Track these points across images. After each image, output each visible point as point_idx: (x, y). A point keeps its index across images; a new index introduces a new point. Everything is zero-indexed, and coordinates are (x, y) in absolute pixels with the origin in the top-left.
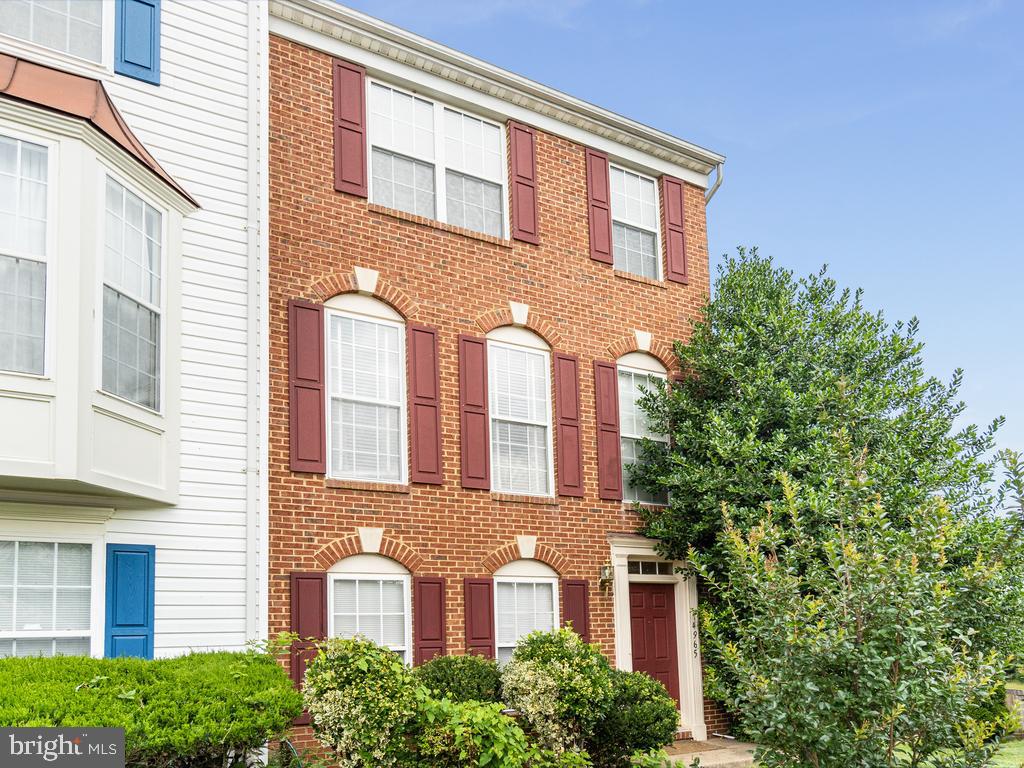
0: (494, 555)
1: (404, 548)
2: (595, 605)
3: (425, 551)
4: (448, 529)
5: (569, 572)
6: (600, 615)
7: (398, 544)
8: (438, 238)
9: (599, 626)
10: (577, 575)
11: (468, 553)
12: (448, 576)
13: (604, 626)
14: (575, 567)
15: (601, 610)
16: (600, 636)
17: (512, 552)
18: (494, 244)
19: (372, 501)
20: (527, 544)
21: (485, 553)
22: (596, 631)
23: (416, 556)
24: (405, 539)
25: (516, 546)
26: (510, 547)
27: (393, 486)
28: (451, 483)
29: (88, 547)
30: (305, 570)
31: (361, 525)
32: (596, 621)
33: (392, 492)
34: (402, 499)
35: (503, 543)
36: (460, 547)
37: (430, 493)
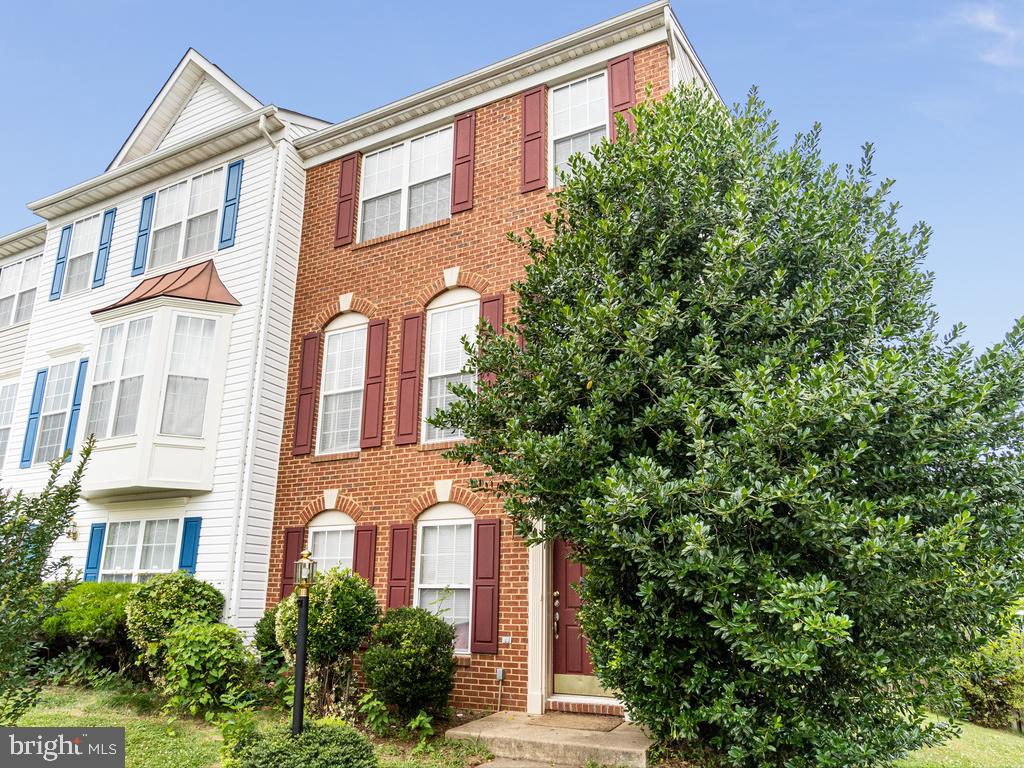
0: (415, 502)
1: (351, 502)
2: (508, 545)
3: (366, 504)
4: (383, 483)
5: (483, 512)
6: (512, 556)
7: (347, 500)
8: (394, 246)
9: (511, 568)
10: (490, 514)
11: (396, 502)
12: (380, 523)
13: (516, 568)
14: (489, 506)
15: (514, 550)
16: (512, 579)
17: (430, 497)
18: (435, 228)
19: (335, 468)
20: (443, 488)
21: (408, 501)
22: (508, 574)
23: (358, 509)
24: (354, 495)
25: (434, 492)
26: (429, 493)
27: (348, 454)
28: (388, 443)
29: (178, 520)
30: (294, 526)
31: (327, 488)
32: (508, 562)
33: (347, 459)
34: (354, 463)
35: (424, 490)
36: (390, 497)
37: (373, 454)
